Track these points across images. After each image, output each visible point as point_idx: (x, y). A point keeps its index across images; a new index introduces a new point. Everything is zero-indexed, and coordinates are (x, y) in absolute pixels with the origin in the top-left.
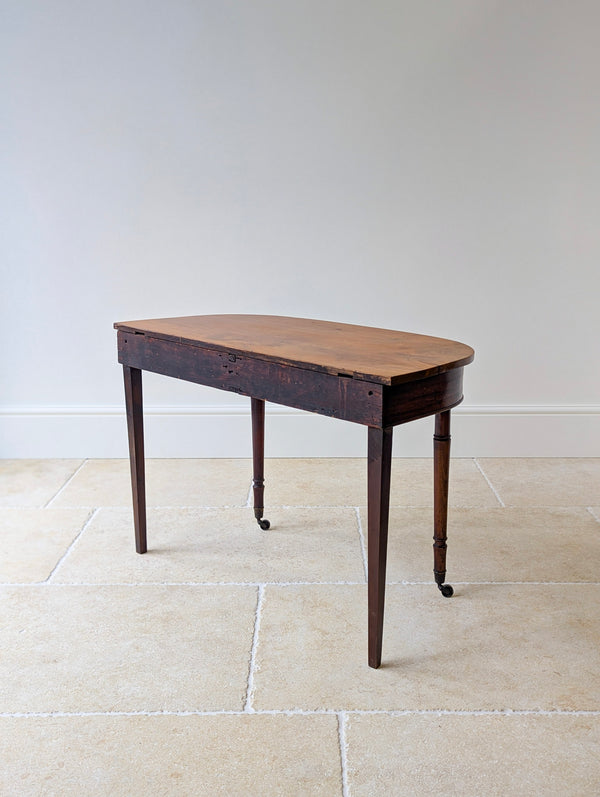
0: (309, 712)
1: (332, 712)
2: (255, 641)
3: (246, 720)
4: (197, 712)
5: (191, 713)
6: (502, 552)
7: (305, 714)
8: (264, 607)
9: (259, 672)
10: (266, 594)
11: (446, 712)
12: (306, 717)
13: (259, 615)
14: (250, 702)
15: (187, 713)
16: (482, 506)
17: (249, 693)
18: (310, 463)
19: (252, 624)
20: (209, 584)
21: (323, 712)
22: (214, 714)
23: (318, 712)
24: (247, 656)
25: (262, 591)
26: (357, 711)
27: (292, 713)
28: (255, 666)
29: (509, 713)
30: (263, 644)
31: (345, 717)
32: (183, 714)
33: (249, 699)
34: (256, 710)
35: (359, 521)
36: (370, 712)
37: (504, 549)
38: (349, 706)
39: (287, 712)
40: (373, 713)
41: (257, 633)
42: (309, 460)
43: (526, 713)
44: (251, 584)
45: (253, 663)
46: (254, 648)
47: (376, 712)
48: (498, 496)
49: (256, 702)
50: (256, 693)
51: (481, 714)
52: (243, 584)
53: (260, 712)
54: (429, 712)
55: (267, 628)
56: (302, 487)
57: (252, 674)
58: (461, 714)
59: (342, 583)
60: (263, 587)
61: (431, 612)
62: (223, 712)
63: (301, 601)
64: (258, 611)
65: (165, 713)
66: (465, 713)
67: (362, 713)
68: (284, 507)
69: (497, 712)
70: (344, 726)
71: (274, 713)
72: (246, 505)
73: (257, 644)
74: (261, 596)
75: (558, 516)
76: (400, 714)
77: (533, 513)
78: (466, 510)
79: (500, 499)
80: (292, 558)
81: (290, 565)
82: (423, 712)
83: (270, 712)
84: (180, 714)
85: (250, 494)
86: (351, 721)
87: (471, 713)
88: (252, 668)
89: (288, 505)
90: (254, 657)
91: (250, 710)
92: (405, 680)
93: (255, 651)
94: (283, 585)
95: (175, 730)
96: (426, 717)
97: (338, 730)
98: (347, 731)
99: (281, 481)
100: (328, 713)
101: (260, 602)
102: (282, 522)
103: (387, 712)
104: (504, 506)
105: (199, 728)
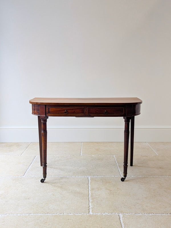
0: (110, 214)
1: (117, 214)
2: (90, 193)
3: (90, 216)
4: (75, 214)
5: (73, 214)
7: (108, 214)
8: (91, 183)
9: (92, 202)
10: (91, 179)
11: (153, 214)
12: (109, 215)
13: (89, 185)
14: (91, 210)
15: (71, 214)
16: (151, 155)
17: (90, 208)
18: (98, 143)
19: (88, 188)
21: (114, 214)
22: (80, 214)
23: (112, 214)
24: (88, 197)
25: (89, 179)
26: (125, 214)
27: (104, 214)
28: (91, 200)
30: (92, 194)
31: (121, 215)
33: (90, 210)
34: (93, 213)
35: (115, 159)
36: (129, 214)
37: (161, 167)
38: (122, 212)
39: (103, 214)
41: (90, 191)
42: (97, 143)
44: (85, 177)
45: (90, 199)
46: (90, 195)
47: (131, 214)
49: (92, 211)
50: (92, 208)
51: (164, 215)
52: (83, 177)
53: (94, 214)
54: (147, 214)
55: (92, 189)
56: (97, 150)
58: (157, 215)
59: (113, 176)
60: (89, 178)
62: (83, 214)
63: (102, 181)
64: (89, 184)
65: (65, 214)
66: (159, 214)
67: (126, 214)
69: (169, 214)
71: (99, 214)
72: (81, 155)
74: (89, 180)
76: (138, 215)
77: (167, 157)
78: (147, 156)
79: (156, 153)
80: (97, 169)
81: (97, 171)
82: (146, 214)
83: (97, 214)
84: (69, 214)
85: (81, 152)
86: (123, 217)
87: (161, 214)
88: (90, 201)
89: (93, 155)
90: (90, 198)
91: (91, 213)
92: (138, 204)
93: (90, 196)
94: (95, 177)
95: (68, 219)
96: (147, 216)
97: (120, 219)
98: (123, 220)
99: (90, 148)
100: (115, 214)
101: (89, 182)
102: (92, 160)
103: (134, 214)
104: (158, 155)
105: (76, 219)
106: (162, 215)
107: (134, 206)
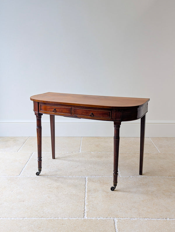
1: (112, 218)
2: (86, 195)
3: (85, 221)
4: (69, 218)
5: (67, 218)
6: (161, 167)
7: (103, 219)
8: (88, 184)
9: (88, 205)
10: (88, 180)
11: (148, 219)
14: (86, 215)
15: (66, 219)
16: (153, 152)
17: (85, 212)
19: (84, 190)
20: (70, 177)
21: (109, 218)
24: (84, 200)
25: (87, 179)
27: (99, 219)
28: (86, 203)
29: (168, 219)
31: (116, 220)
33: (85, 214)
36: (124, 218)
37: (162, 166)
38: (117, 216)
39: (98, 218)
40: (125, 219)
41: (86, 192)
42: (98, 137)
43: (174, 220)
44: (83, 177)
45: (86, 202)
46: (86, 197)
47: (126, 218)
48: (157, 149)
50: (87, 212)
51: (160, 219)
52: (81, 177)
53: (89, 218)
55: (89, 191)
56: (96, 146)
57: (86, 206)
58: (153, 219)
59: (112, 177)
60: (87, 178)
61: (141, 186)
62: (77, 218)
63: (99, 182)
64: (86, 186)
65: (59, 218)
66: (154, 219)
67: (122, 219)
68: (91, 152)
69: (164, 219)
70: (116, 223)
71: (93, 218)
72: (80, 151)
74: (86, 181)
76: (134, 219)
77: (169, 155)
78: (148, 154)
79: (158, 150)
80: (95, 168)
81: (95, 171)
82: (141, 219)
83: (92, 218)
84: (64, 219)
85: (81, 148)
86: (118, 222)
87: (156, 219)
90: (86, 200)
91: (86, 217)
92: (134, 208)
93: (86, 198)
94: (93, 177)
95: (63, 224)
96: (142, 220)
97: (114, 224)
98: (117, 225)
99: (90, 144)
100: (111, 219)
101: (86, 183)
102: (91, 157)
103: (130, 219)
104: (160, 152)
105: (70, 223)
106: (158, 220)
107: (130, 210)
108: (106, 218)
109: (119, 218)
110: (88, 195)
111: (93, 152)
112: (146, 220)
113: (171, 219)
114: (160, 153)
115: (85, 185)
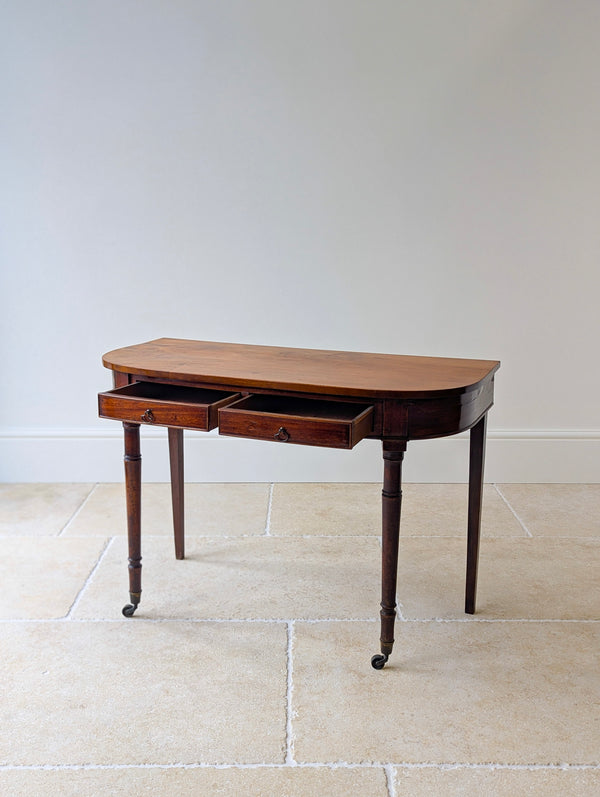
0: (355, 766)
1: (377, 765)
2: (290, 684)
3: (289, 773)
4: (237, 765)
5: (229, 766)
6: (536, 587)
7: (350, 767)
8: (295, 646)
9: (297, 719)
10: (295, 631)
11: (498, 766)
12: (352, 771)
13: (290, 655)
14: (291, 753)
15: (225, 766)
16: (509, 536)
17: (289, 743)
18: (326, 488)
19: (284, 665)
20: (235, 620)
21: (369, 765)
22: (254, 767)
24: (283, 701)
25: (291, 628)
26: (405, 765)
27: (336, 766)
28: (292, 714)
29: (565, 767)
31: (393, 771)
32: (220, 767)
33: (289, 750)
34: (298, 763)
36: (418, 765)
37: (538, 583)
38: (395, 759)
39: (331, 765)
40: (422, 767)
41: (290, 674)
42: (324, 485)
43: (584, 768)
44: (279, 621)
45: (290, 708)
46: (289, 692)
47: (424, 765)
48: (523, 524)
49: (297, 753)
50: (296, 743)
51: (537, 768)
52: (271, 621)
53: (302, 765)
54: (481, 766)
55: (300, 670)
56: (321, 514)
57: (289, 722)
58: (514, 767)
59: (374, 621)
60: (291, 623)
61: (470, 652)
62: (263, 765)
63: (332, 640)
64: (290, 651)
65: (203, 765)
66: (519, 767)
67: (410, 766)
68: (304, 537)
69: (552, 767)
70: (392, 781)
71: (317, 765)
72: (265, 533)
73: (291, 688)
74: (291, 634)
75: (588, 547)
76: (451, 768)
77: (562, 544)
78: (493, 540)
79: (525, 528)
80: (319, 592)
81: (317, 600)
82: (475, 766)
83: (312, 765)
84: (217, 766)
85: (269, 522)
86: (400, 776)
87: (526, 768)
88: (289, 715)
89: (308, 534)
90: (290, 702)
91: (292, 762)
92: (451, 729)
93: (290, 696)
94: (312, 622)
95: (215, 786)
96: (478, 772)
97: (387, 786)
98: (397, 787)
99: (299, 508)
100: (374, 766)
101: (290, 641)
102: (304, 553)
103: (437, 766)
104: (531, 536)
105: (240, 783)
107: (438, 734)
108: (358, 765)
109: (401, 763)
110: (297, 685)
111: (308, 537)
112: (493, 769)
113: (573, 767)
114: (531, 539)
115: (287, 649)
